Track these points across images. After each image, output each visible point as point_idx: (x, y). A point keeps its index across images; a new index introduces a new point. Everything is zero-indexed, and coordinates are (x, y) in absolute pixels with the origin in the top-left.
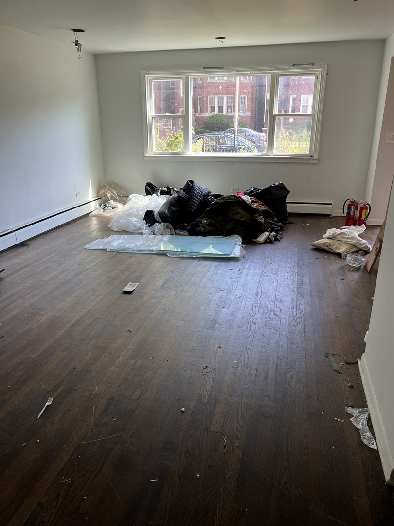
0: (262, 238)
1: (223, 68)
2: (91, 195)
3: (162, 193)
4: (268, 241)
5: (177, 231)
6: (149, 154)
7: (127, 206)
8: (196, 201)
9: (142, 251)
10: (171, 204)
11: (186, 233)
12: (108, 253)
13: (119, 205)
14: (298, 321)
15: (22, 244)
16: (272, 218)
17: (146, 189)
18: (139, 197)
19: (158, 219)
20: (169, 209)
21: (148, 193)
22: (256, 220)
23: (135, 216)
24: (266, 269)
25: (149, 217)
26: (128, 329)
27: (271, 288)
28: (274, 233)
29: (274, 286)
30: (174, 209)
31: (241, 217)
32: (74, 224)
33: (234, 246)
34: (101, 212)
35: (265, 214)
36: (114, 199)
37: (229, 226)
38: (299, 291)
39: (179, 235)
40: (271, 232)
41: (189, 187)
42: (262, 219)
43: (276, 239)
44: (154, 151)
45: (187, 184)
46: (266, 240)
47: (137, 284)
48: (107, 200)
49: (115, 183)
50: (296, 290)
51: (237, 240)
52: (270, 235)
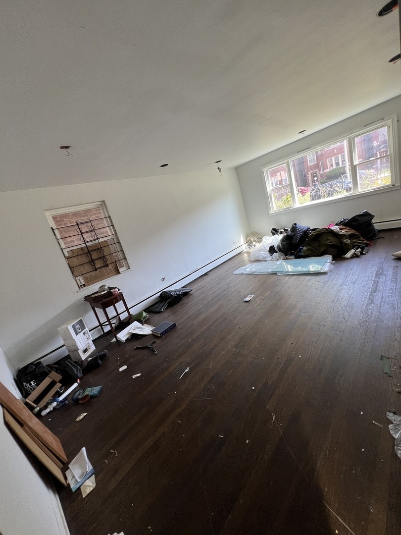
0: (348, 255)
1: (310, 148)
2: (242, 241)
3: (281, 233)
4: (355, 256)
5: (287, 257)
6: (272, 212)
7: (261, 244)
8: (299, 236)
9: (263, 273)
10: (283, 240)
11: (293, 257)
12: (244, 276)
13: (257, 244)
14: (363, 324)
15: (206, 274)
16: (358, 238)
17: (272, 232)
18: (267, 238)
19: (277, 250)
20: (282, 244)
21: (274, 234)
22: (343, 243)
23: (263, 250)
24: (347, 279)
25: (272, 250)
26: (239, 326)
27: (347, 295)
28: (359, 250)
29: (349, 293)
30: (284, 243)
31: (331, 242)
32: (232, 259)
33: (324, 263)
34: (248, 250)
35: (351, 237)
36: (255, 241)
37: (322, 249)
38: (371, 297)
39: (289, 259)
40: (357, 249)
41: (294, 228)
42: (348, 241)
43: (362, 253)
44: (275, 209)
45: (293, 226)
46: (353, 255)
47: (253, 296)
48: (251, 243)
49: (255, 232)
50: (368, 297)
51: (329, 258)
52: (356, 251)
